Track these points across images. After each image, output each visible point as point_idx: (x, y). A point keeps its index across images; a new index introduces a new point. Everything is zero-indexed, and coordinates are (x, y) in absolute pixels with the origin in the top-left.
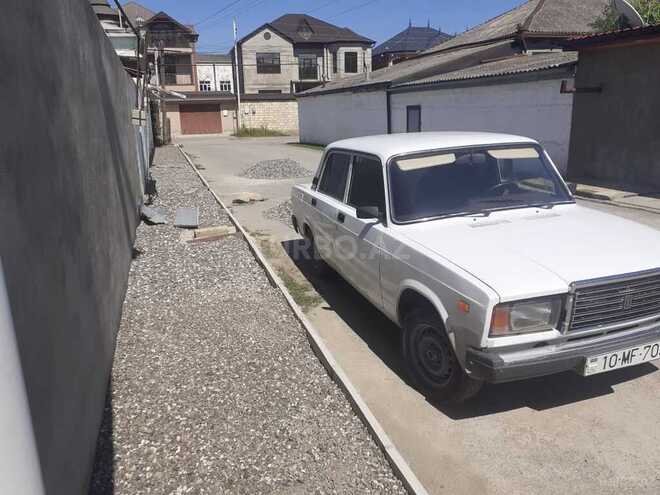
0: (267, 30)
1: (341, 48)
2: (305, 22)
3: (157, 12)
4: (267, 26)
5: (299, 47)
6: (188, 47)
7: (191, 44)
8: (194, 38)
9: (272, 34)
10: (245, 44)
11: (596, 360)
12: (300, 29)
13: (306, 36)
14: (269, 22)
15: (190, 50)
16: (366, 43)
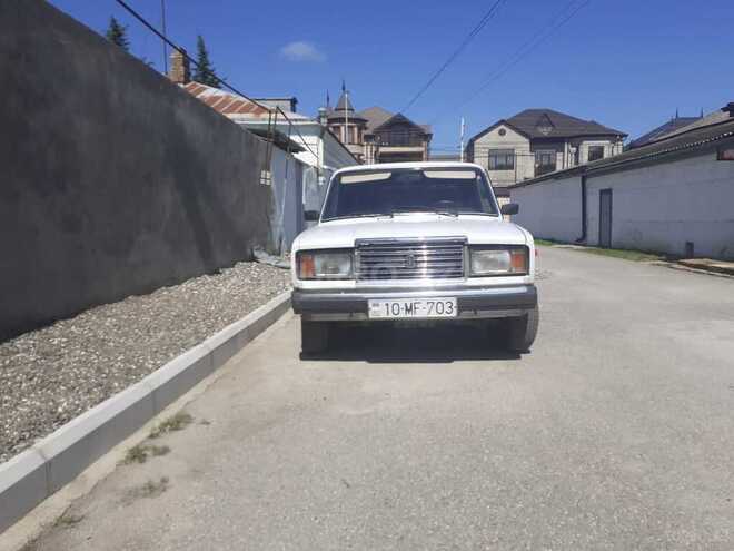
0: (502, 127)
1: (585, 142)
2: (546, 117)
3: (395, 113)
4: (502, 122)
5: (536, 143)
6: (420, 145)
7: (424, 144)
8: (427, 137)
9: (508, 130)
10: (478, 141)
11: (378, 305)
12: (539, 124)
13: (545, 131)
14: (505, 118)
15: (421, 149)
16: (614, 137)
